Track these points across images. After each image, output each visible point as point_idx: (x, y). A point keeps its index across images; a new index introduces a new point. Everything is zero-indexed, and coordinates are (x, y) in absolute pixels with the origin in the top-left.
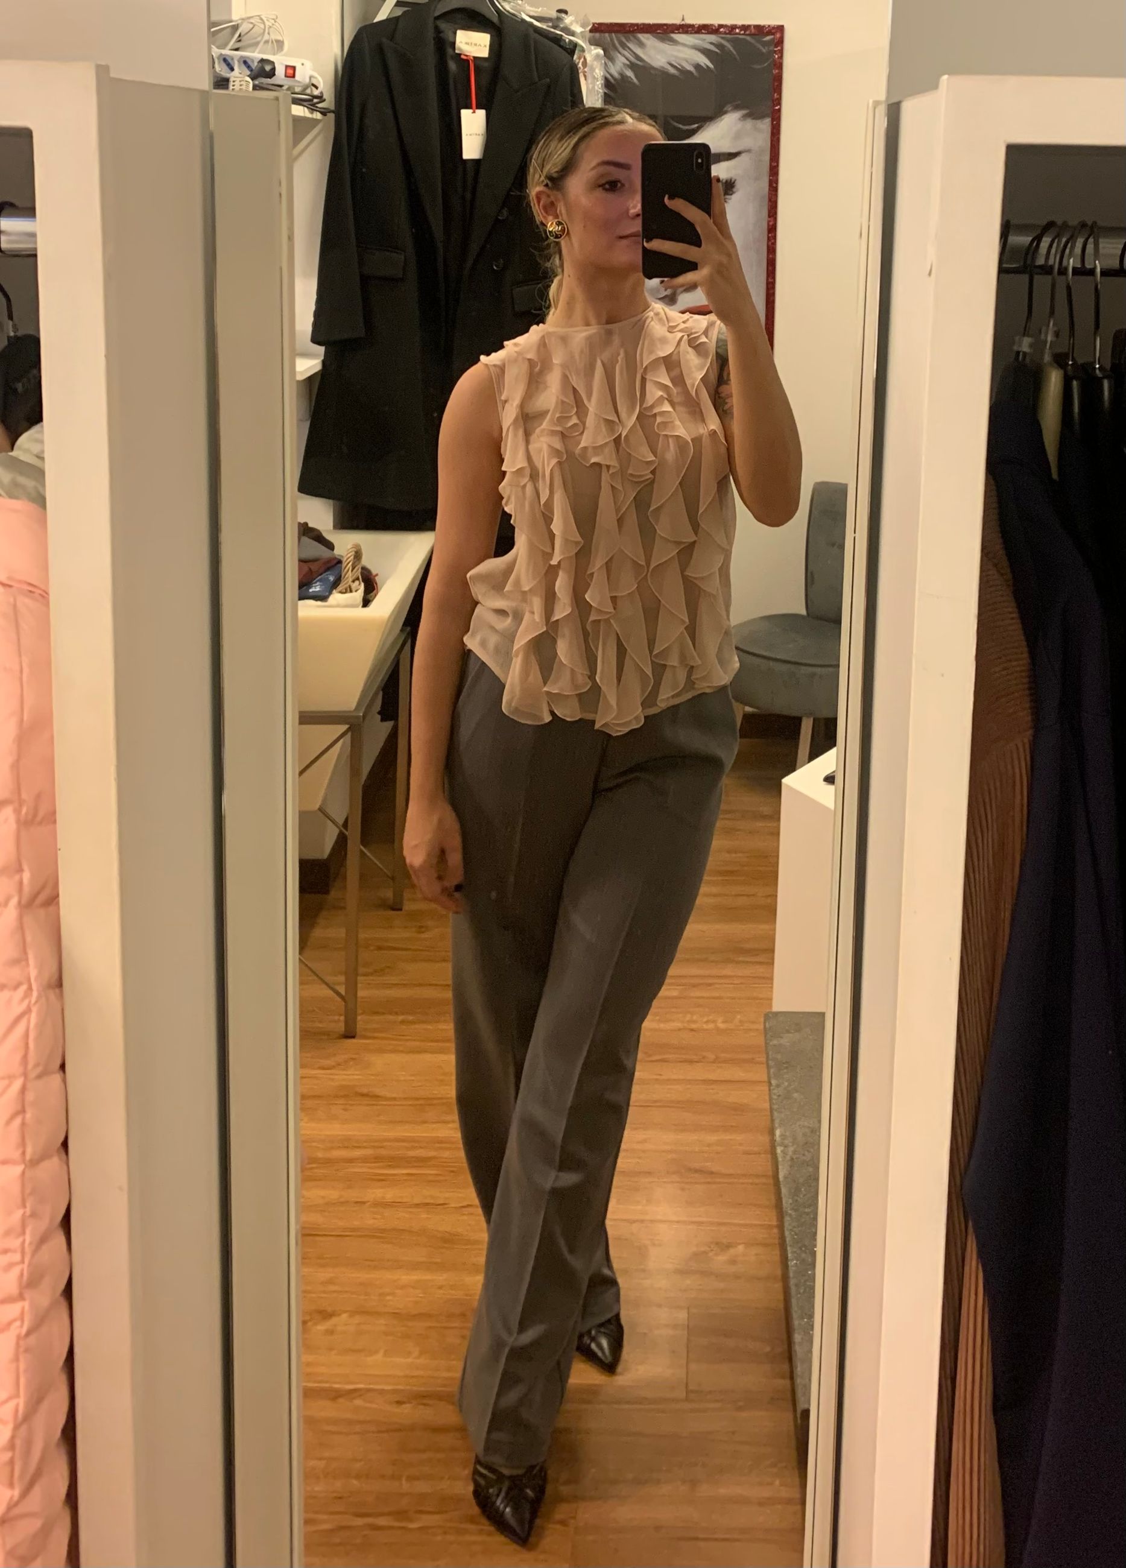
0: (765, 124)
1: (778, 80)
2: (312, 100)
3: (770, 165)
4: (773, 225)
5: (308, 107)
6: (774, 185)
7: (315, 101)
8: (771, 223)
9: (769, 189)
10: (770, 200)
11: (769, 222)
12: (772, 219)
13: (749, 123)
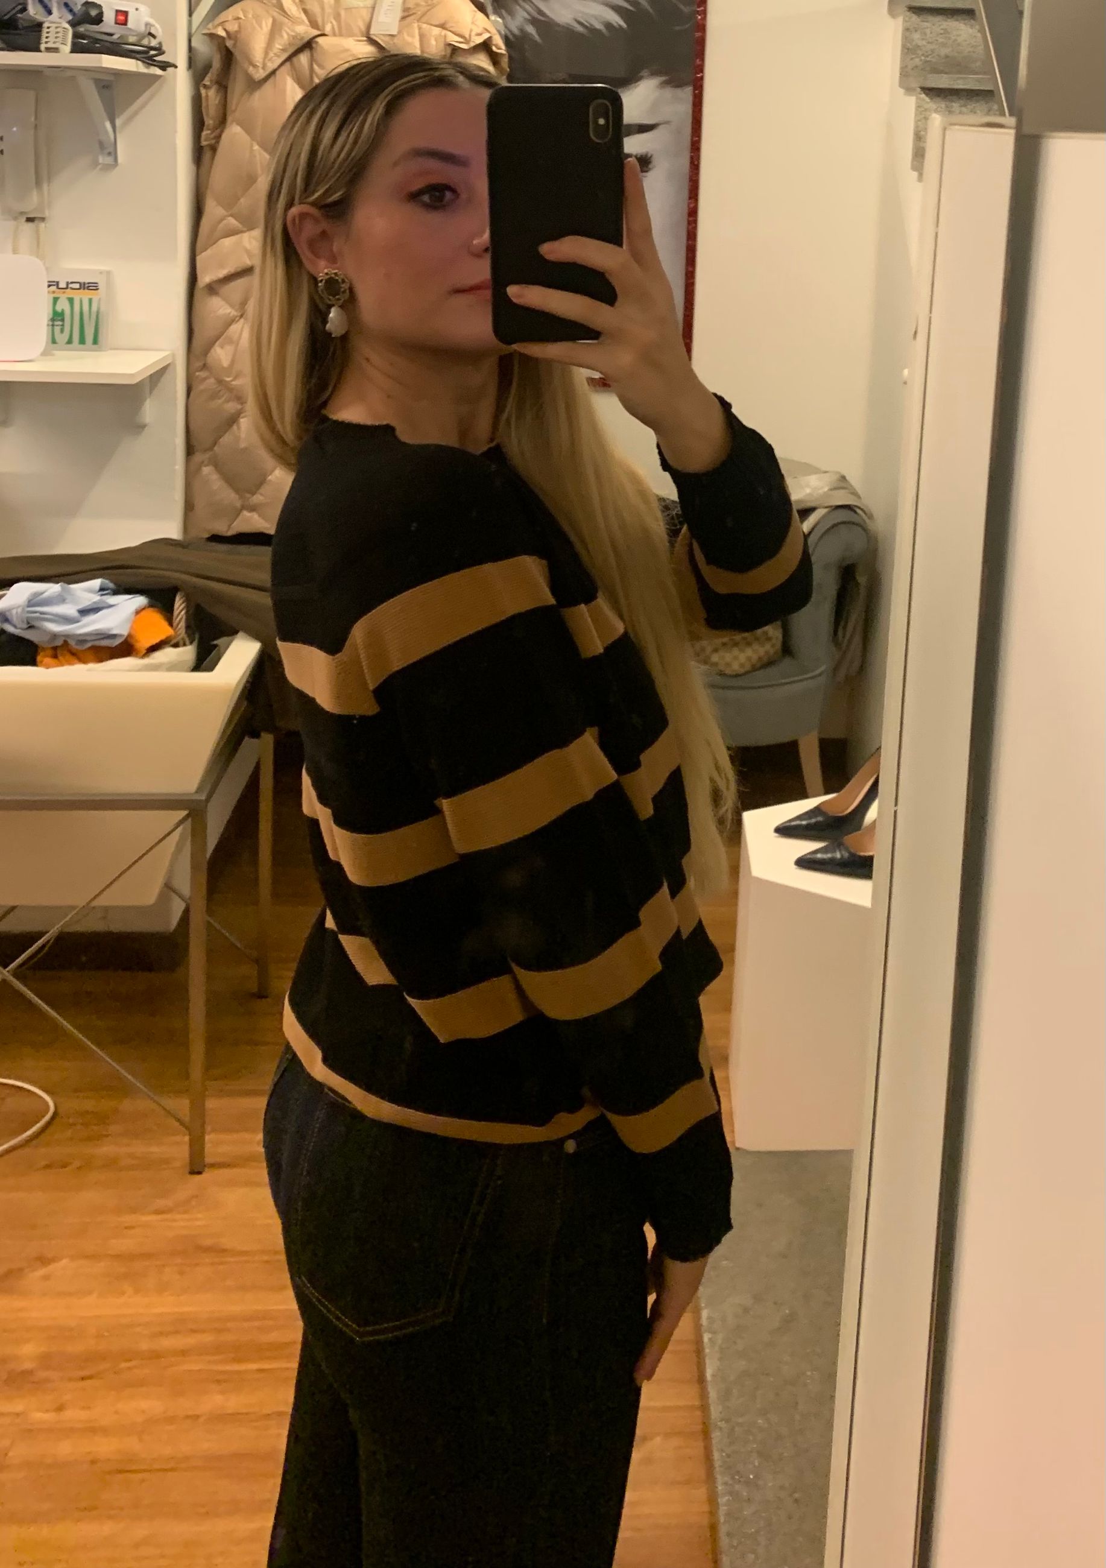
0: (687, 92)
1: (701, 43)
2: (148, 52)
3: (692, 139)
4: (694, 207)
5: (143, 62)
6: (696, 163)
7: (153, 52)
8: (692, 206)
9: (691, 168)
10: (691, 180)
11: (689, 204)
12: (693, 201)
13: (669, 92)
